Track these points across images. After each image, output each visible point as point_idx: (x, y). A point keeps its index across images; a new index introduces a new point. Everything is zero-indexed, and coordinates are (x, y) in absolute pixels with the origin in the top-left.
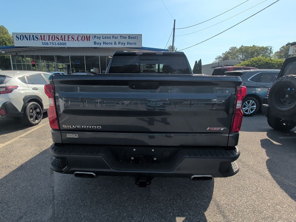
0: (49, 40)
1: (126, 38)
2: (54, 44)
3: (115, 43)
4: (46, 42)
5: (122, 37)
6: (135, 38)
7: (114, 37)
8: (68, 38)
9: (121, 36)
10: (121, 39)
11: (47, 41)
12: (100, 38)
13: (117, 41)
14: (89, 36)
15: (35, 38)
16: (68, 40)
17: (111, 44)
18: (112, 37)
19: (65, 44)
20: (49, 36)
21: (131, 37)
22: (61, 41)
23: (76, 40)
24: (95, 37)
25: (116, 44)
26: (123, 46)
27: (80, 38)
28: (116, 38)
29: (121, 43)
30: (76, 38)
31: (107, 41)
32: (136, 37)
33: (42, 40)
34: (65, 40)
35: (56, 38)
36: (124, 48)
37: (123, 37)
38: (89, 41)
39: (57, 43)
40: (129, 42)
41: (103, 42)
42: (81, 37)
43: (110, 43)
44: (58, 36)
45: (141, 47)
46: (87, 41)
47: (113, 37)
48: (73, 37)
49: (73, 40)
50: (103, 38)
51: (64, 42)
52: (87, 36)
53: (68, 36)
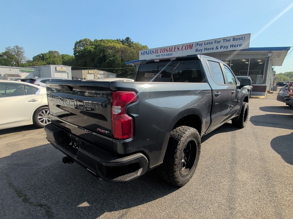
0: (161, 53)
1: (229, 40)
2: (164, 55)
3: (217, 48)
4: (158, 54)
5: (225, 40)
6: (241, 39)
7: (217, 41)
8: (175, 49)
9: (224, 40)
10: (224, 42)
11: (159, 54)
12: (202, 45)
13: (219, 45)
14: (192, 45)
15: (152, 52)
16: (174, 51)
17: (213, 49)
18: (214, 42)
19: (172, 54)
20: (161, 49)
21: (235, 39)
22: (169, 53)
23: (180, 50)
24: (197, 44)
25: (218, 49)
26: (225, 50)
27: (184, 48)
29: (223, 47)
30: (180, 48)
31: (208, 46)
32: (242, 38)
33: (156, 53)
34: (172, 51)
35: (166, 51)
36: (227, 51)
37: (226, 40)
38: (192, 49)
39: (166, 55)
41: (205, 48)
42: (185, 46)
43: (211, 49)
44: (167, 49)
45: (247, 48)
46: (190, 49)
47: (215, 42)
48: (178, 47)
49: (178, 50)
50: (205, 45)
51: (171, 53)
52: (190, 45)
53: (175, 47)
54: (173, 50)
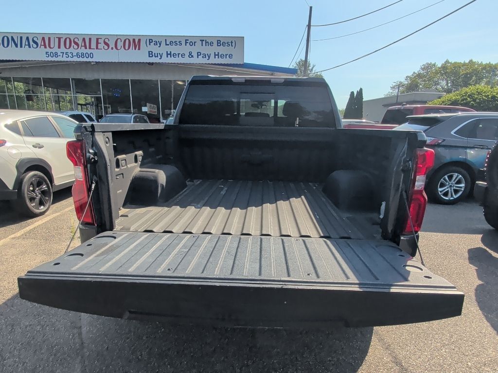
0: (59, 47)
1: (211, 44)
2: (70, 55)
3: (190, 54)
4: (53, 51)
5: (204, 42)
6: (230, 44)
7: (189, 42)
8: (97, 43)
9: (202, 41)
10: (202, 45)
11: (56, 49)
12: (160, 44)
13: (194, 50)
14: (139, 40)
15: (31, 43)
16: (97, 48)
17: (183, 55)
18: (183, 43)
19: (91, 55)
20: (59, 39)
21: (221, 43)
22: (82, 50)
23: (112, 48)
24: (151, 41)
25: (192, 56)
26: (205, 61)
27: (120, 44)
28: (193, 44)
29: (202, 55)
30: (112, 45)
31: (174, 49)
32: (232, 42)
33: (45, 47)
34: (90, 48)
35: (73, 44)
36: (209, 64)
37: (206, 43)
38: (139, 49)
39: (75, 54)
40: (218, 53)
41: (167, 52)
42: (123, 41)
43: (180, 55)
44: (76, 40)
45: (242, 63)
46: (135, 49)
47: (186, 43)
48: (107, 41)
49: (106, 47)
50: (166, 45)
51: (89, 51)
52: (134, 40)
53: (97, 39)
54: (94, 45)
